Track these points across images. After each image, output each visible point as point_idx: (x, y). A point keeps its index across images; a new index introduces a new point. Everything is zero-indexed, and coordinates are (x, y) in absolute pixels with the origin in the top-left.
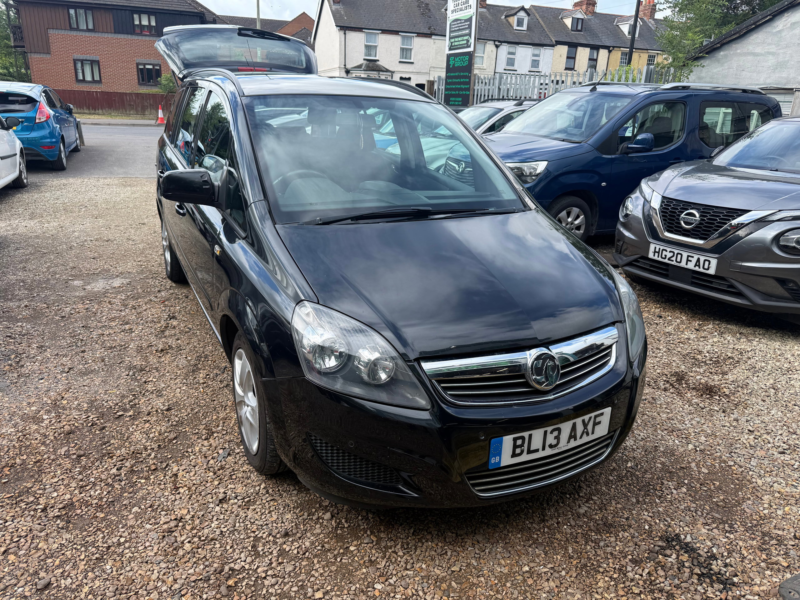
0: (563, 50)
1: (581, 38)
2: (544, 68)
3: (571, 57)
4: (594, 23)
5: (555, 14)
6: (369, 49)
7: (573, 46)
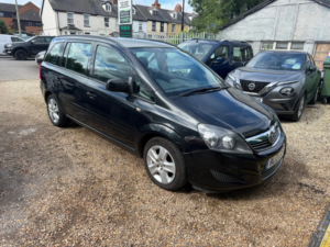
0: (150, 23)
1: (157, 18)
2: (144, 29)
3: (154, 26)
4: (161, 13)
5: (145, 9)
6: (69, 20)
7: (154, 21)
